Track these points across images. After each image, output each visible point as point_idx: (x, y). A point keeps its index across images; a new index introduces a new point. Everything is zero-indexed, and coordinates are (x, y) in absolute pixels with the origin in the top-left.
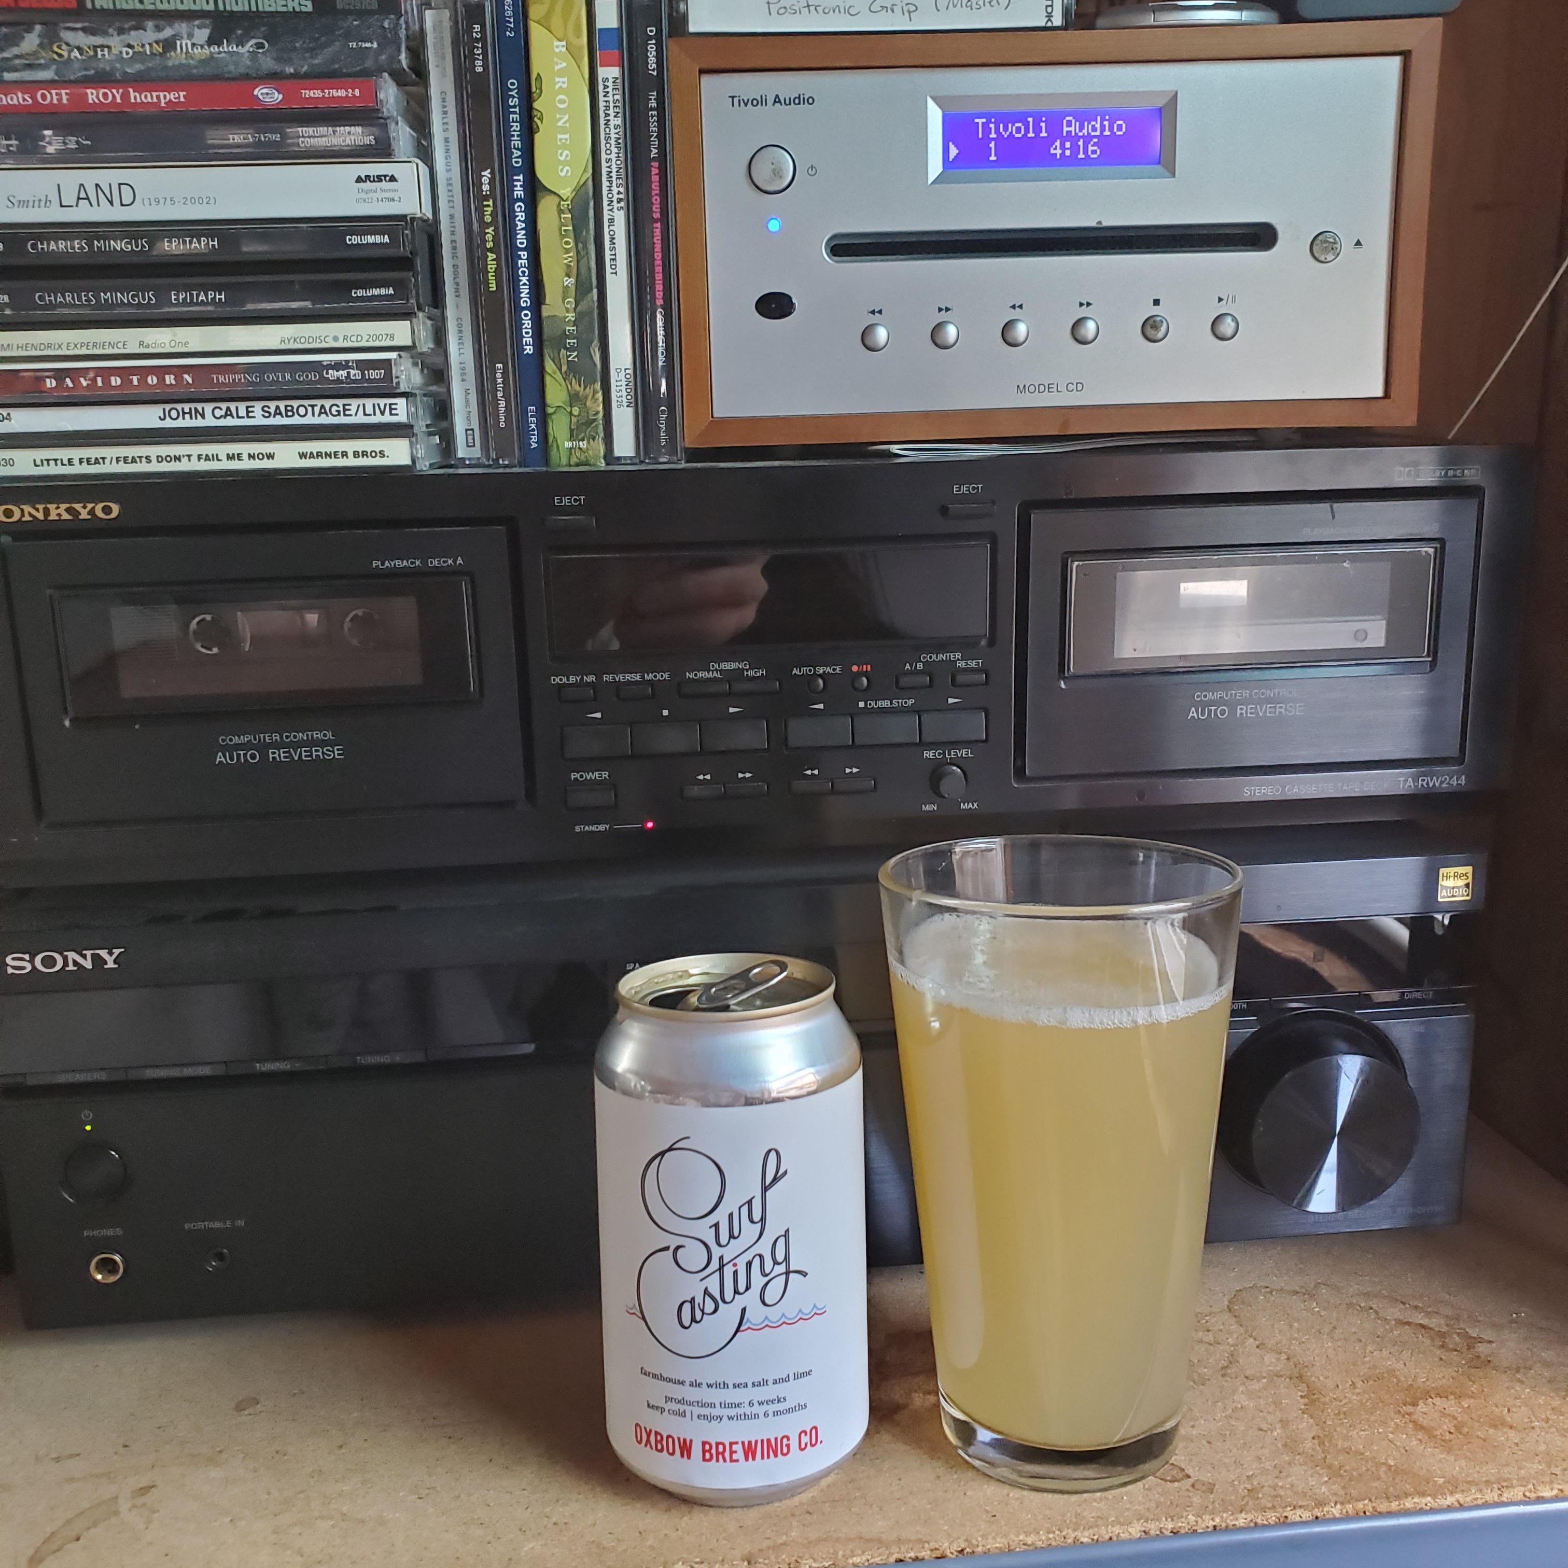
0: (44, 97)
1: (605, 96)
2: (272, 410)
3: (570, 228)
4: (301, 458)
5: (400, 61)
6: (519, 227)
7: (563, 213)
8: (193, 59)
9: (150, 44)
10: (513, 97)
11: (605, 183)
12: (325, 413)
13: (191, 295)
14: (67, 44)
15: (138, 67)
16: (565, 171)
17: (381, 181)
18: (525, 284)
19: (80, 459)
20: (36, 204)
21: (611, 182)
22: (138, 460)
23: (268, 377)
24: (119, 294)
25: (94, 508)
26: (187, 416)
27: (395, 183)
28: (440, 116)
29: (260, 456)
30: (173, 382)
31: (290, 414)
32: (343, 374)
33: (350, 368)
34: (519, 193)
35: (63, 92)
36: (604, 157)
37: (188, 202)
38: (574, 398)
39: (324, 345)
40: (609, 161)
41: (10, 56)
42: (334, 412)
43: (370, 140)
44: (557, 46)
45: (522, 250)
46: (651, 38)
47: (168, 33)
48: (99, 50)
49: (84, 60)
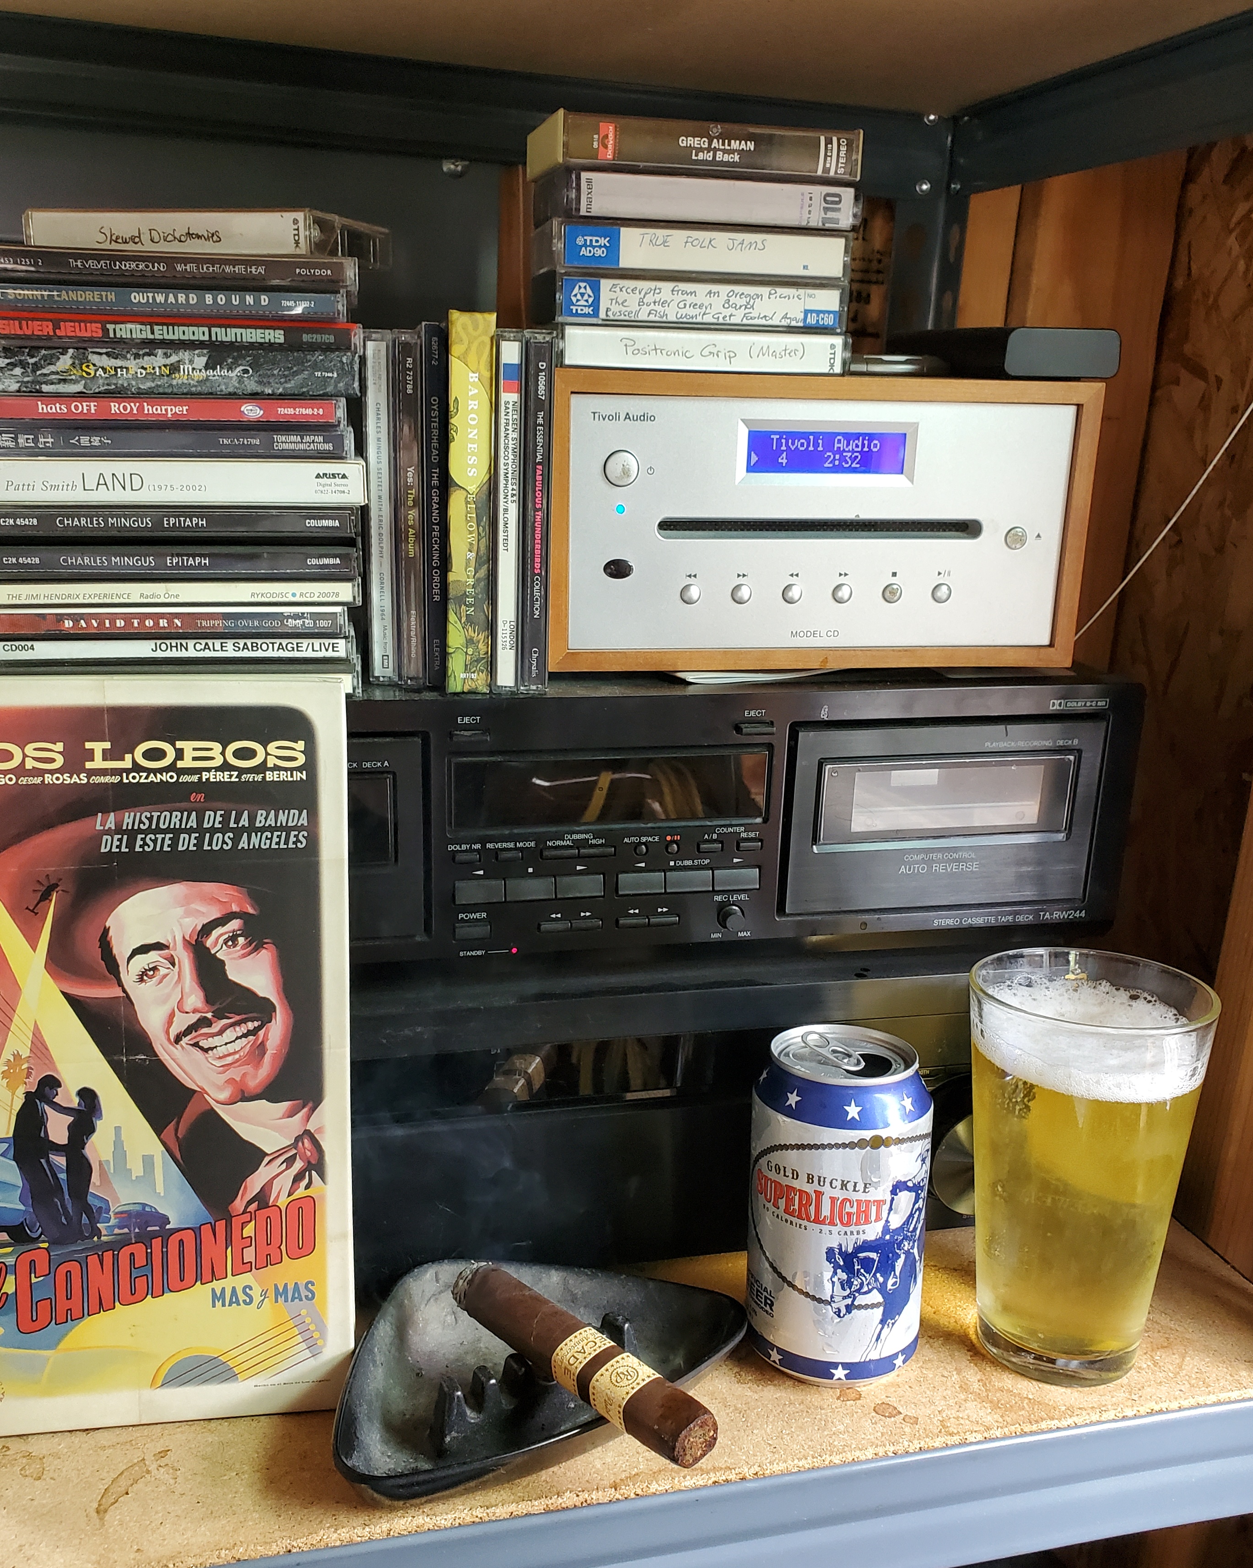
0: (76, 407)
1: (505, 415)
2: (241, 646)
3: (474, 515)
5: (354, 389)
6: (434, 508)
7: (470, 504)
8: (193, 380)
9: (160, 367)
10: (435, 410)
11: (502, 482)
12: (283, 648)
13: (183, 560)
14: (94, 365)
15: (149, 384)
16: (472, 472)
17: (335, 477)
18: (436, 550)
20: (65, 487)
21: (507, 481)
23: (241, 623)
24: (126, 558)
26: (174, 649)
27: (346, 479)
28: (375, 421)
30: (166, 625)
31: (255, 649)
32: (299, 622)
33: (305, 618)
34: (435, 482)
35: (92, 404)
36: (502, 461)
37: (184, 489)
38: (470, 642)
39: (284, 600)
40: (506, 464)
41: (48, 372)
42: (289, 649)
43: (328, 447)
44: (472, 377)
45: (436, 524)
46: (541, 371)
47: (174, 359)
48: (119, 370)
49: (107, 378)
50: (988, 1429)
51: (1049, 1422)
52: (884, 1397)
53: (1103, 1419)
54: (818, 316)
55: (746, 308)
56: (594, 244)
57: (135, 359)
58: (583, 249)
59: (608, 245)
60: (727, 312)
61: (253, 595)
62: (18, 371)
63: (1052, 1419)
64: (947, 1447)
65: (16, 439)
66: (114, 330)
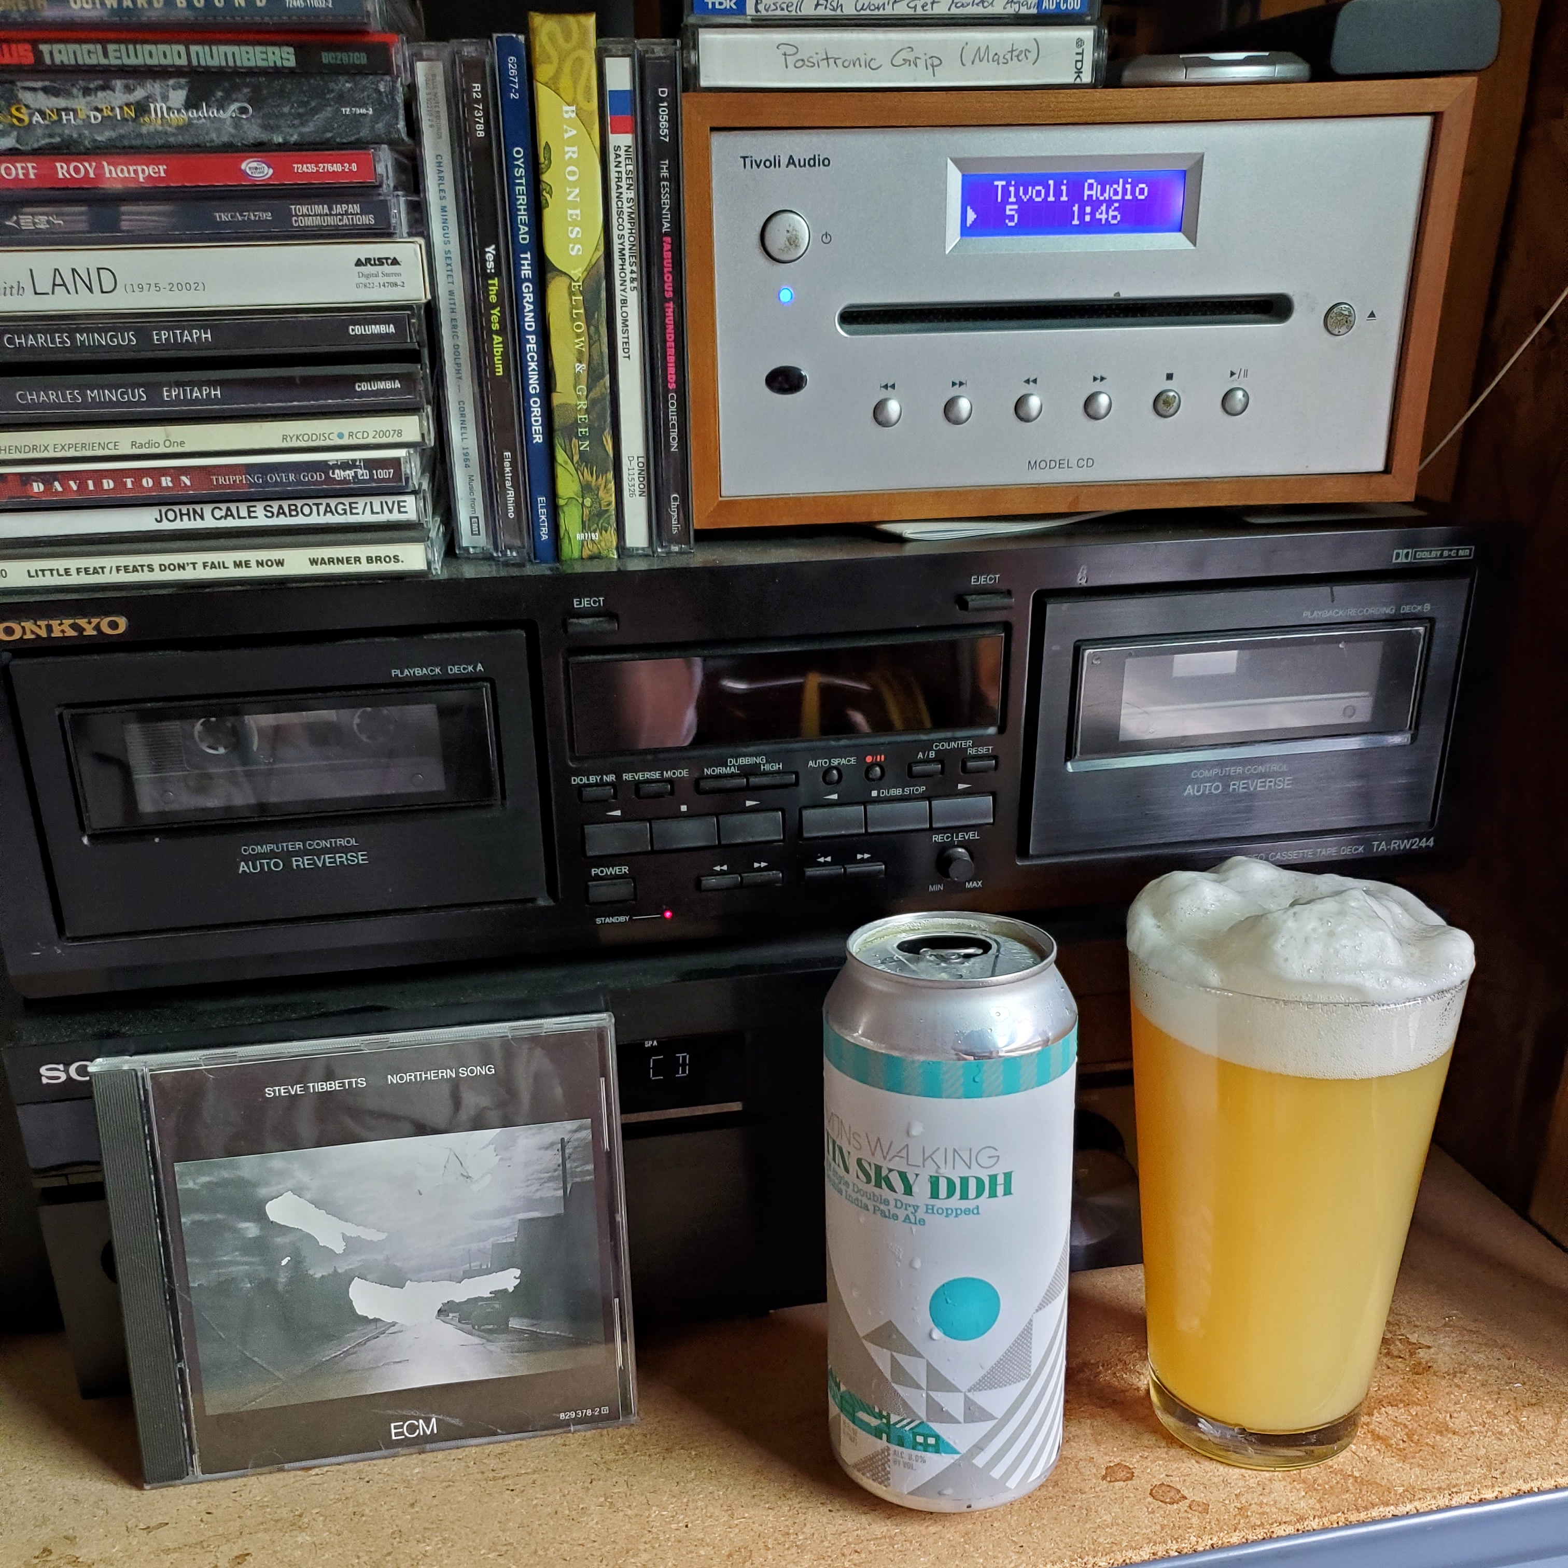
0: (8, 171)
1: (616, 166)
2: (276, 511)
3: (582, 311)
4: (312, 564)
5: (398, 130)
6: (527, 309)
7: (574, 295)
8: (170, 125)
9: (121, 108)
10: (520, 167)
11: (617, 262)
12: (331, 511)
13: (185, 391)
14: (28, 107)
15: (109, 134)
16: (575, 250)
17: (382, 264)
19: (78, 569)
21: (623, 261)
22: (139, 569)
23: (271, 478)
24: (106, 392)
25: (99, 623)
26: (185, 518)
27: (398, 266)
28: (436, 183)
29: (269, 563)
30: (170, 484)
31: (294, 513)
32: (350, 473)
33: (356, 467)
34: (526, 272)
35: (29, 165)
36: (615, 233)
37: (175, 288)
38: (586, 489)
39: (328, 443)
40: (621, 237)
42: (340, 511)
43: (368, 220)
44: (567, 112)
45: (530, 333)
46: (662, 100)
47: (139, 94)
48: (63, 114)
49: (47, 126)
50: (1301, 1519)
51: (1381, 1509)
52: (1163, 1475)
53: (1454, 1503)
57: (84, 97)
61: (284, 438)
63: (1387, 1504)
64: (1246, 1543)
66: (51, 54)
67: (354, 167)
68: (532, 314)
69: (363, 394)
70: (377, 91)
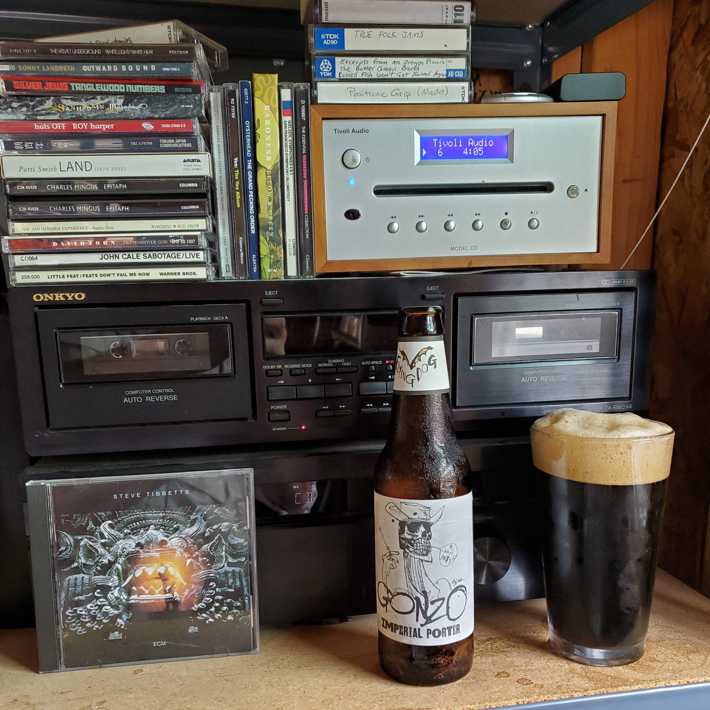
0: (55, 126)
1: (285, 128)
2: (147, 256)
3: (271, 182)
4: (161, 275)
5: (202, 113)
6: (250, 181)
7: (268, 176)
8: (116, 111)
9: (99, 105)
10: (248, 128)
11: (285, 164)
12: (170, 257)
13: (115, 208)
14: (64, 105)
15: (93, 114)
16: (269, 159)
17: (194, 161)
18: (252, 205)
19: (68, 275)
20: (51, 170)
21: (287, 163)
22: (92, 275)
23: (146, 242)
24: (84, 207)
25: (74, 295)
26: (112, 258)
27: (199, 162)
28: (216, 136)
29: (144, 274)
30: (107, 244)
31: (155, 257)
32: (177, 241)
33: (180, 238)
34: (250, 167)
35: (63, 124)
36: (284, 153)
37: (114, 169)
38: (272, 252)
39: (170, 229)
40: (287, 154)
41: (40, 109)
42: (174, 257)
43: (189, 145)
44: (266, 108)
45: (251, 190)
46: (303, 105)
47: (106, 100)
48: (77, 107)
49: (71, 111)
51: (624, 687)
52: (523, 676)
53: (657, 686)
54: (454, 72)
55: (414, 69)
56: (331, 38)
57: (86, 101)
58: (325, 41)
59: (338, 38)
60: (404, 72)
62: (24, 109)
63: (626, 686)
64: (561, 699)
65: (23, 145)
66: (75, 86)
67: (185, 126)
68: (252, 183)
69: (184, 210)
70: (195, 99)
